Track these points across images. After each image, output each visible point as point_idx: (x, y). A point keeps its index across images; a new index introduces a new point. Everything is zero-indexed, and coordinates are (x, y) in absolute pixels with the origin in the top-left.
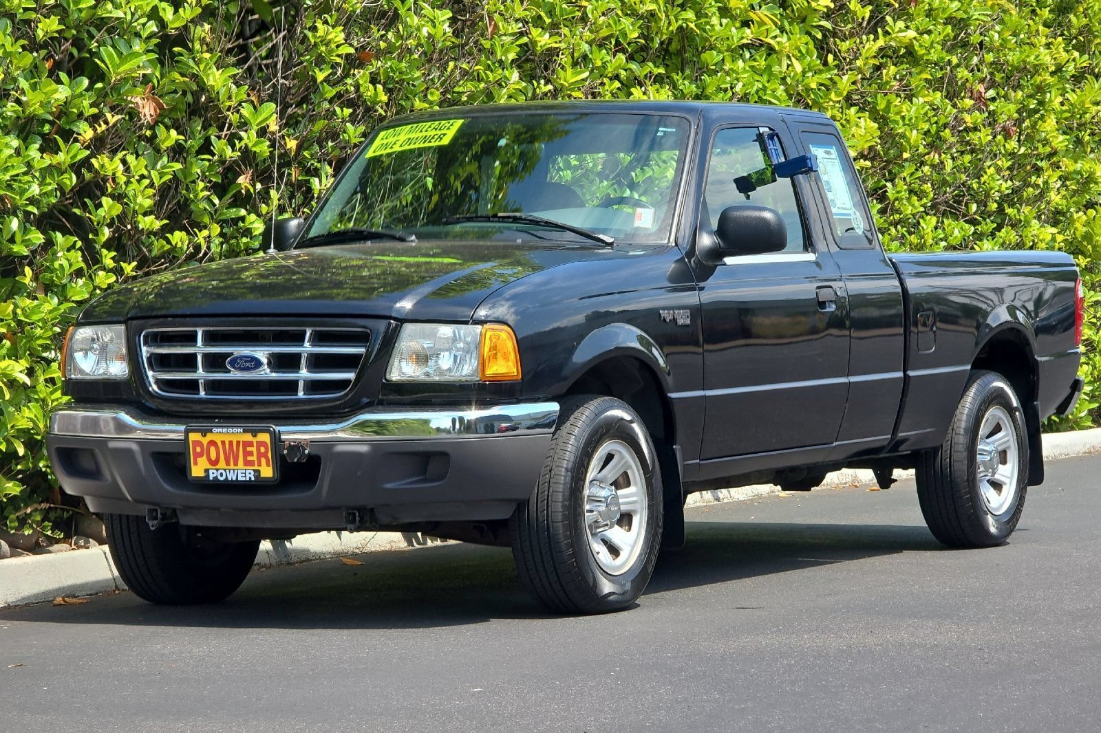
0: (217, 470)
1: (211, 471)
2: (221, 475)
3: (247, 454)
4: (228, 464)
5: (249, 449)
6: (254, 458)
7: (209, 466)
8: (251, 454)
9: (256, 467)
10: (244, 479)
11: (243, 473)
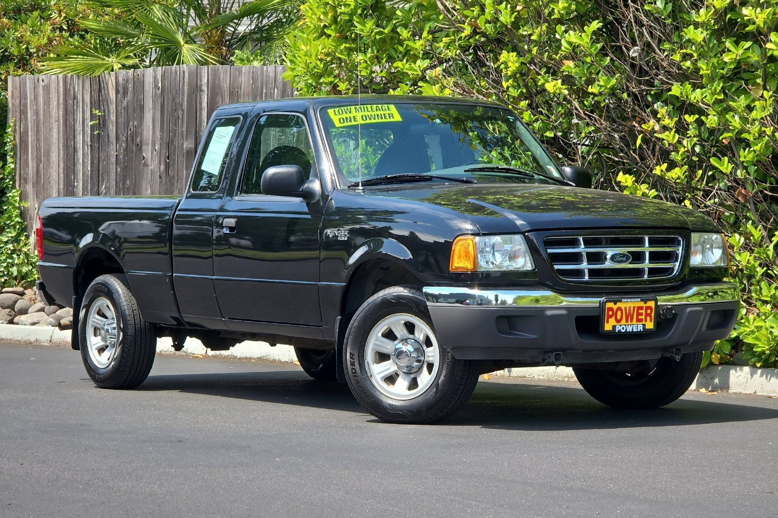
0: (621, 326)
1: (617, 327)
2: (623, 329)
3: (639, 314)
4: (627, 321)
5: (640, 311)
6: (643, 317)
7: (615, 323)
8: (641, 314)
9: (644, 323)
10: (636, 330)
11: (635, 327)
